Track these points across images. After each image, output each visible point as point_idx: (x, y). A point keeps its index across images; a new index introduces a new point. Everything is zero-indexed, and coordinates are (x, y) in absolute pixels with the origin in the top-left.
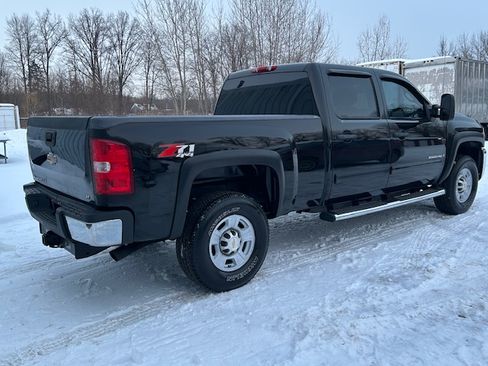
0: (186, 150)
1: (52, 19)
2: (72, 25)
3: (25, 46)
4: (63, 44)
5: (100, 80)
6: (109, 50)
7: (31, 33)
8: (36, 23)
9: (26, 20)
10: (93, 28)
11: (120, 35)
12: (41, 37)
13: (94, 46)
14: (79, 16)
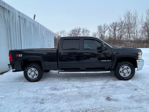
0: (21, 55)
1: (106, 25)
2: (110, 26)
3: (100, 31)
4: (108, 30)
5: (116, 37)
6: (118, 30)
7: (102, 29)
8: (103, 26)
9: (101, 26)
10: (115, 25)
11: (121, 26)
12: (104, 29)
13: (115, 30)
14: (112, 23)
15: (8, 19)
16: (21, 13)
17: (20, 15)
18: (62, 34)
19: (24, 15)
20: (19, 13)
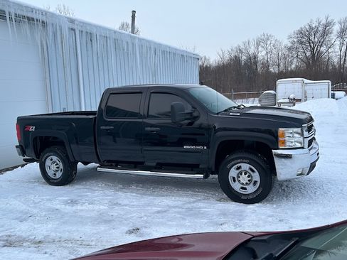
0: (32, 128)
15: (44, 42)
16: (76, 22)
17: (75, 27)
18: (260, 49)
19: (84, 24)
20: (72, 21)
